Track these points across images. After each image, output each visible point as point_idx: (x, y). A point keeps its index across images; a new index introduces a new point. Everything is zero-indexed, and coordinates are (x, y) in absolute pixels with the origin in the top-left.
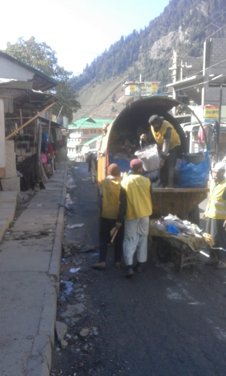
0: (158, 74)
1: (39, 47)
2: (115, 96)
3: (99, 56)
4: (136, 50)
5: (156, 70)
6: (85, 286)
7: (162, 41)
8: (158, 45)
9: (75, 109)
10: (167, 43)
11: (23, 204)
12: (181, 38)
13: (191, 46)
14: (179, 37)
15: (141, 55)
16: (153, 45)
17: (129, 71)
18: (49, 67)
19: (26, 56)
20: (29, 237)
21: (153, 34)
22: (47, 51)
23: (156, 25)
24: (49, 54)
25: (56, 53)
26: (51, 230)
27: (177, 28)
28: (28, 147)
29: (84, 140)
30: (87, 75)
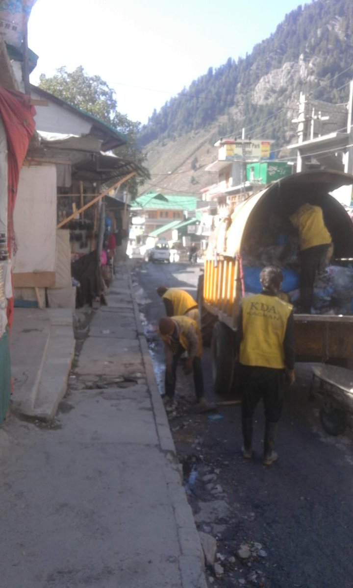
0: (265, 128)
1: (90, 83)
2: (196, 160)
3: (173, 97)
4: (231, 89)
5: (262, 121)
6: (217, 471)
7: (272, 77)
8: (266, 82)
9: (140, 180)
10: (280, 80)
11: (80, 329)
12: (303, 72)
13: (318, 84)
14: (299, 71)
15: (238, 97)
16: (258, 83)
17: (220, 122)
18: (104, 114)
19: (70, 96)
20: (108, 384)
21: (259, 65)
22: (101, 89)
23: (264, 52)
24: (104, 93)
25: (115, 93)
26: (139, 375)
27: (296, 57)
28: (84, 240)
29: (150, 228)
30: (154, 127)
